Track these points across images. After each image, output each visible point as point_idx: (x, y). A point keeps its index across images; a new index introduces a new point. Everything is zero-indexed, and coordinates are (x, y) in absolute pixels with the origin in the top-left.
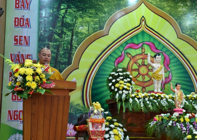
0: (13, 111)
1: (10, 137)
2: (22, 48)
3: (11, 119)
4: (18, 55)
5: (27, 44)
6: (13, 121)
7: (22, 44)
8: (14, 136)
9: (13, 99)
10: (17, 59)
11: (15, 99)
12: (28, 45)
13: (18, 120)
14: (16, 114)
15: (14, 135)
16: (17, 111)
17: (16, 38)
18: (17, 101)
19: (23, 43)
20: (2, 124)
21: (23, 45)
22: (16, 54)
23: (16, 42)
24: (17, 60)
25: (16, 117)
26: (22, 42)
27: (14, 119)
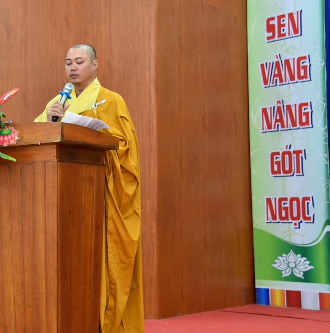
0: (275, 199)
1: (276, 261)
2: (285, 44)
3: (274, 217)
4: (277, 63)
5: (296, 31)
6: (279, 222)
7: (284, 35)
8: (285, 259)
9: (273, 172)
10: (276, 73)
11: (279, 172)
12: (299, 34)
13: (290, 220)
14: (283, 206)
15: (284, 255)
16: (286, 199)
17: (271, 23)
18: (282, 174)
19: (286, 31)
20: (257, 229)
21: (287, 36)
22: (273, 63)
23: (271, 34)
24: (275, 76)
25: (284, 215)
26: (283, 30)
27: (281, 218)
